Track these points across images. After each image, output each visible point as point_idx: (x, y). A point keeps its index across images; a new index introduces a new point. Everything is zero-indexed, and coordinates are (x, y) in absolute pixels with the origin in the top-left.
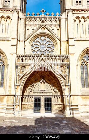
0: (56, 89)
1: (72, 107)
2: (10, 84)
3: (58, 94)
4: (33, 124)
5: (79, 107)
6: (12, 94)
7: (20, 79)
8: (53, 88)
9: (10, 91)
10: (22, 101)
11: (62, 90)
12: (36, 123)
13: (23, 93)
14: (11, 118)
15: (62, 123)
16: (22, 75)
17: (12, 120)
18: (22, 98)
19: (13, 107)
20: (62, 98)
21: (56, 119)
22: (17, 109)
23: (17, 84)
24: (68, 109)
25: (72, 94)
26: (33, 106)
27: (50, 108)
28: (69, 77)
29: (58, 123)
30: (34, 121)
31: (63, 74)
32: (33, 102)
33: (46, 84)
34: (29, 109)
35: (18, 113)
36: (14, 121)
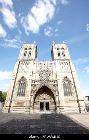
0: (51, 97)
1: (60, 108)
2: (28, 94)
3: (53, 100)
4: (40, 118)
5: (64, 107)
6: (29, 100)
7: (34, 92)
8: (50, 97)
9: (28, 99)
10: (34, 105)
11: (54, 98)
12: (41, 118)
13: (35, 100)
14: (28, 114)
15: (56, 117)
16: (34, 90)
17: (28, 116)
18: (34, 102)
19: (29, 108)
20: (55, 102)
21: (52, 115)
22: (31, 109)
23: (32, 95)
24: (58, 109)
25: (60, 100)
26: (39, 107)
27: (49, 108)
28: (58, 91)
29: (54, 117)
30: (40, 117)
31: (55, 90)
32: (39, 105)
33: (46, 95)
34: (37, 109)
35: (32, 111)
36: (30, 116)
